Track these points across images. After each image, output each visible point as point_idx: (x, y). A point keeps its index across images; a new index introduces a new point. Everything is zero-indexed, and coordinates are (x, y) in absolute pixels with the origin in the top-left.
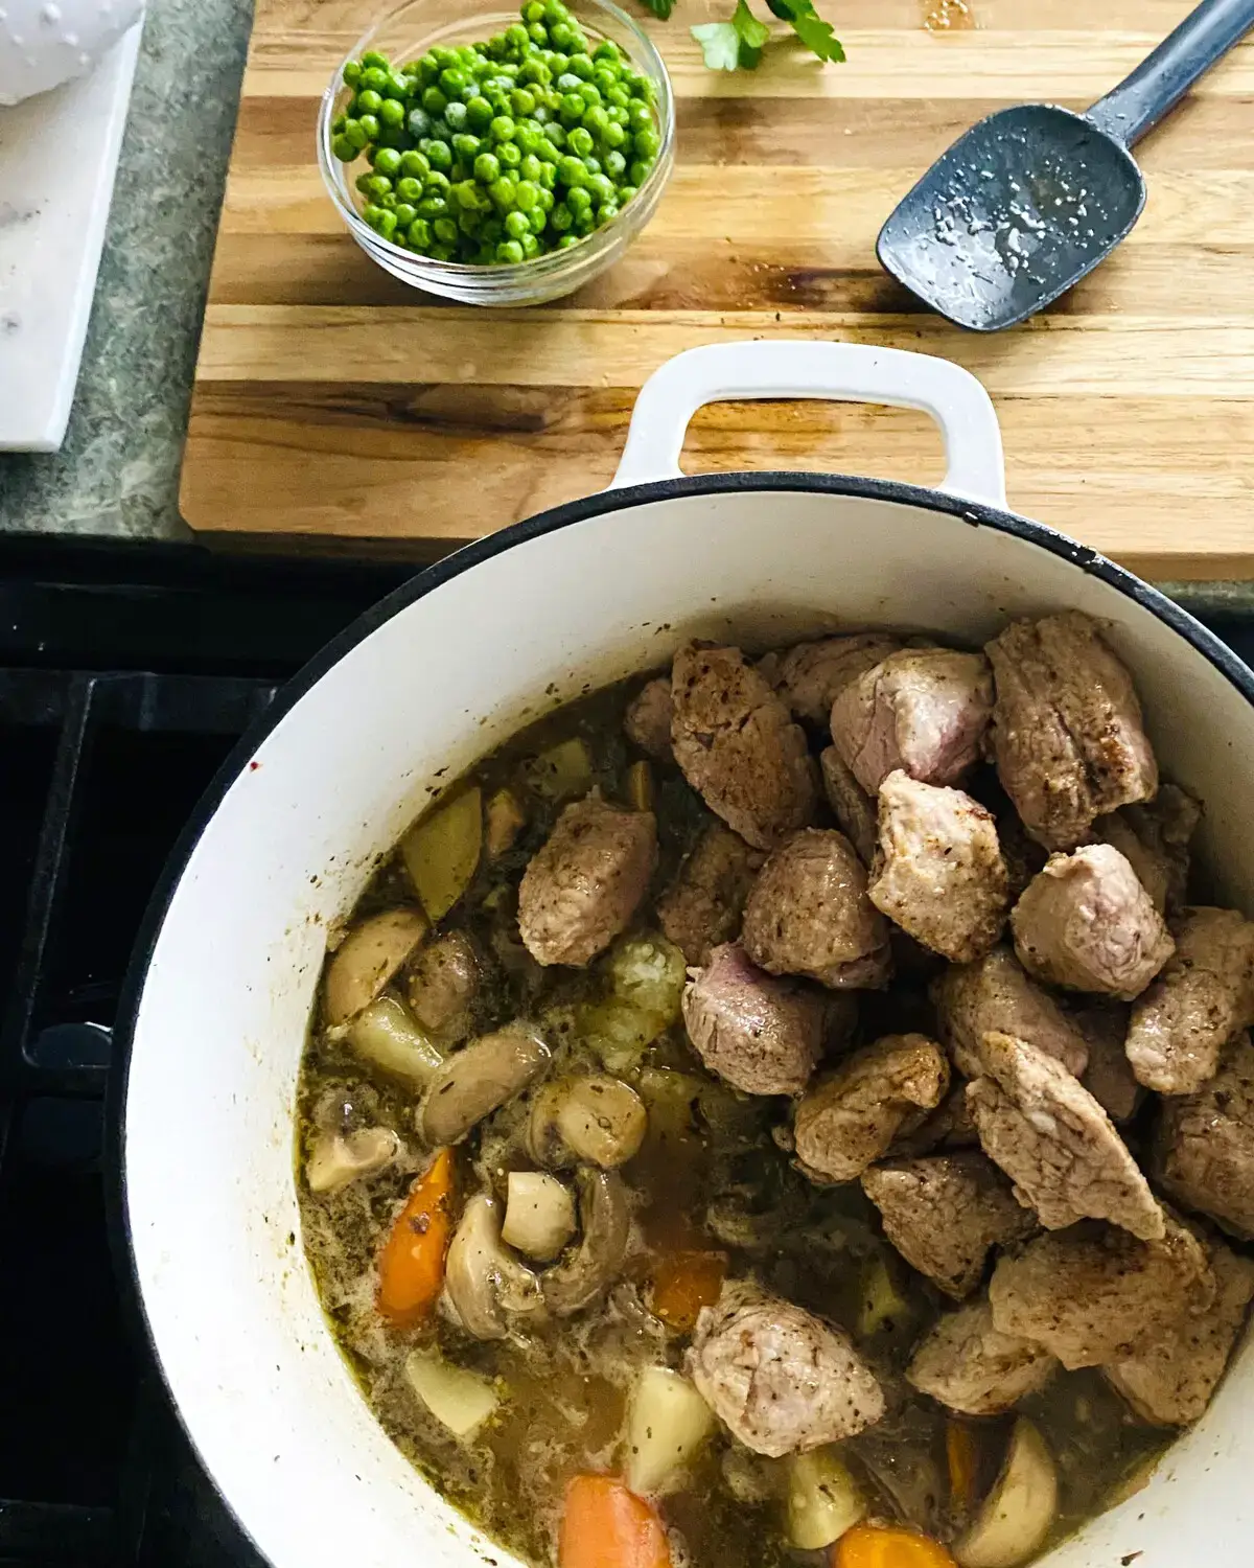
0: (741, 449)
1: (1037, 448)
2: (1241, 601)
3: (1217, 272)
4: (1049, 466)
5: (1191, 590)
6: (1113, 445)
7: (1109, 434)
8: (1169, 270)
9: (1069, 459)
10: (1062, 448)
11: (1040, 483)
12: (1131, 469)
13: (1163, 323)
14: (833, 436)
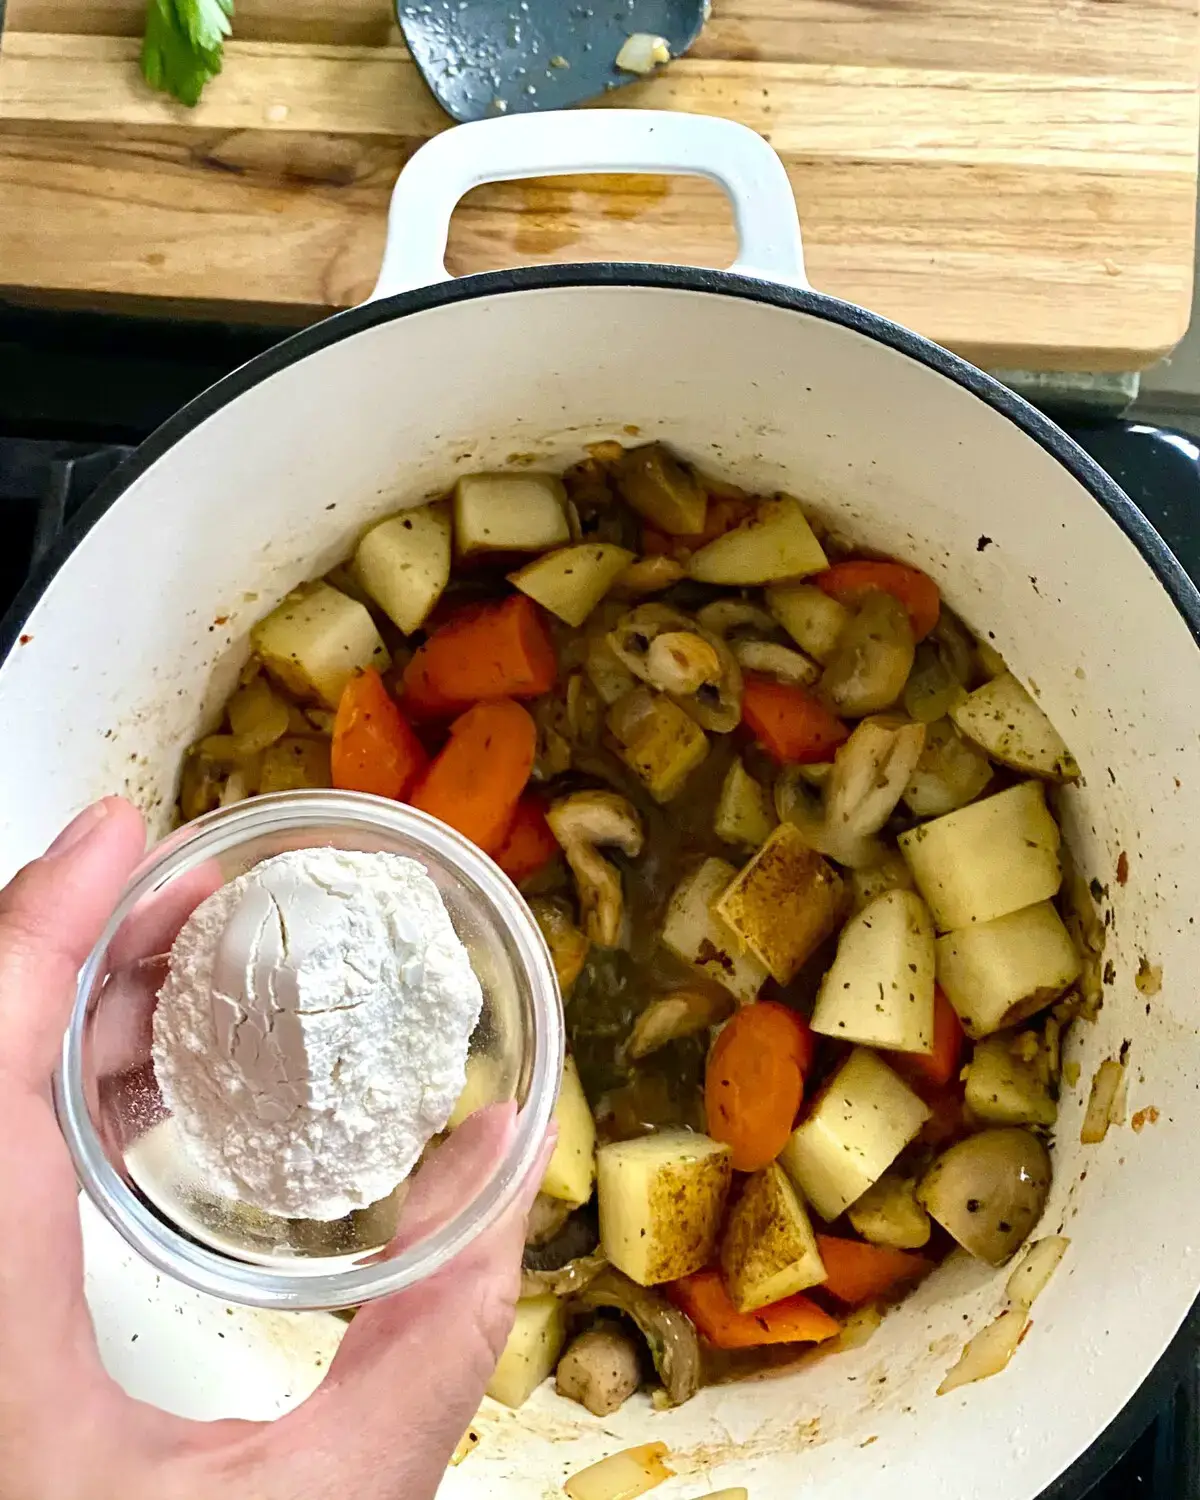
0: (564, 211)
1: (883, 221)
2: (1097, 393)
3: (1096, 25)
4: (896, 241)
5: (1043, 380)
6: (968, 220)
7: (963, 208)
8: (1044, 22)
9: (919, 235)
10: (915, 221)
11: (886, 260)
12: (984, 249)
13: (1035, 82)
14: (660, 199)
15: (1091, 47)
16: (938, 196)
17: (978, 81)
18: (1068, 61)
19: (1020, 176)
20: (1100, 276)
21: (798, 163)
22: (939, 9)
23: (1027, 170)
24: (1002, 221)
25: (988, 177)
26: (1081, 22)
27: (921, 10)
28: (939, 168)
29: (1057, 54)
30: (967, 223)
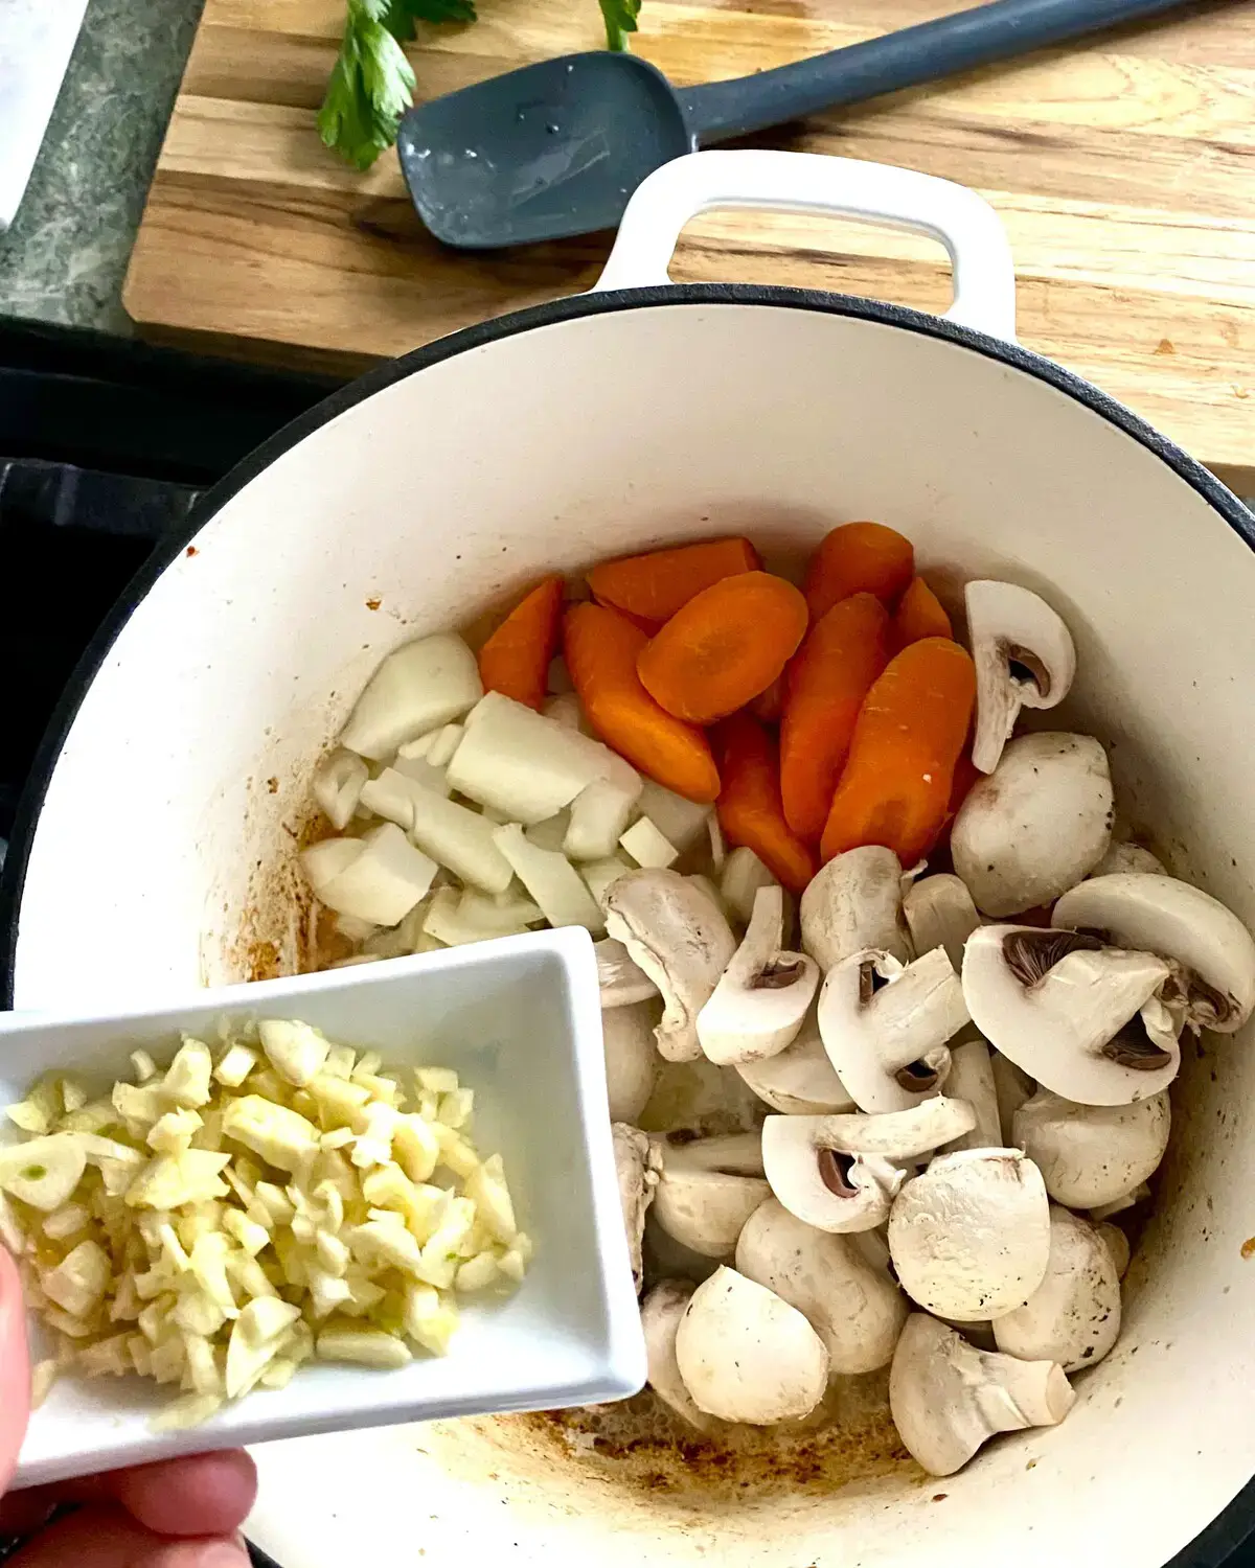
3: (1229, 173)
6: (1101, 337)
8: (1179, 165)
15: (1221, 191)
16: (1075, 313)
17: (1115, 213)
18: (1200, 202)
19: (1154, 301)
20: (1229, 398)
21: (938, 273)
22: (1081, 146)
23: (1158, 296)
24: (1132, 340)
25: (1123, 300)
26: (1213, 170)
27: (1064, 147)
28: (1074, 287)
29: (1192, 196)
30: (1102, 340)
